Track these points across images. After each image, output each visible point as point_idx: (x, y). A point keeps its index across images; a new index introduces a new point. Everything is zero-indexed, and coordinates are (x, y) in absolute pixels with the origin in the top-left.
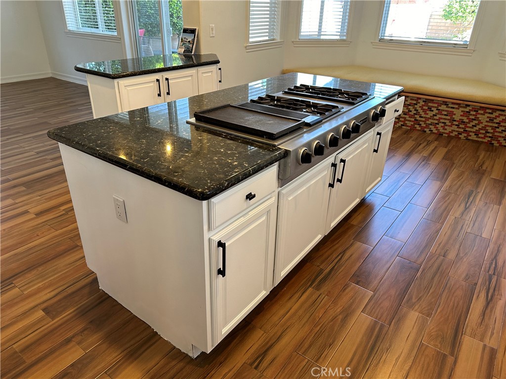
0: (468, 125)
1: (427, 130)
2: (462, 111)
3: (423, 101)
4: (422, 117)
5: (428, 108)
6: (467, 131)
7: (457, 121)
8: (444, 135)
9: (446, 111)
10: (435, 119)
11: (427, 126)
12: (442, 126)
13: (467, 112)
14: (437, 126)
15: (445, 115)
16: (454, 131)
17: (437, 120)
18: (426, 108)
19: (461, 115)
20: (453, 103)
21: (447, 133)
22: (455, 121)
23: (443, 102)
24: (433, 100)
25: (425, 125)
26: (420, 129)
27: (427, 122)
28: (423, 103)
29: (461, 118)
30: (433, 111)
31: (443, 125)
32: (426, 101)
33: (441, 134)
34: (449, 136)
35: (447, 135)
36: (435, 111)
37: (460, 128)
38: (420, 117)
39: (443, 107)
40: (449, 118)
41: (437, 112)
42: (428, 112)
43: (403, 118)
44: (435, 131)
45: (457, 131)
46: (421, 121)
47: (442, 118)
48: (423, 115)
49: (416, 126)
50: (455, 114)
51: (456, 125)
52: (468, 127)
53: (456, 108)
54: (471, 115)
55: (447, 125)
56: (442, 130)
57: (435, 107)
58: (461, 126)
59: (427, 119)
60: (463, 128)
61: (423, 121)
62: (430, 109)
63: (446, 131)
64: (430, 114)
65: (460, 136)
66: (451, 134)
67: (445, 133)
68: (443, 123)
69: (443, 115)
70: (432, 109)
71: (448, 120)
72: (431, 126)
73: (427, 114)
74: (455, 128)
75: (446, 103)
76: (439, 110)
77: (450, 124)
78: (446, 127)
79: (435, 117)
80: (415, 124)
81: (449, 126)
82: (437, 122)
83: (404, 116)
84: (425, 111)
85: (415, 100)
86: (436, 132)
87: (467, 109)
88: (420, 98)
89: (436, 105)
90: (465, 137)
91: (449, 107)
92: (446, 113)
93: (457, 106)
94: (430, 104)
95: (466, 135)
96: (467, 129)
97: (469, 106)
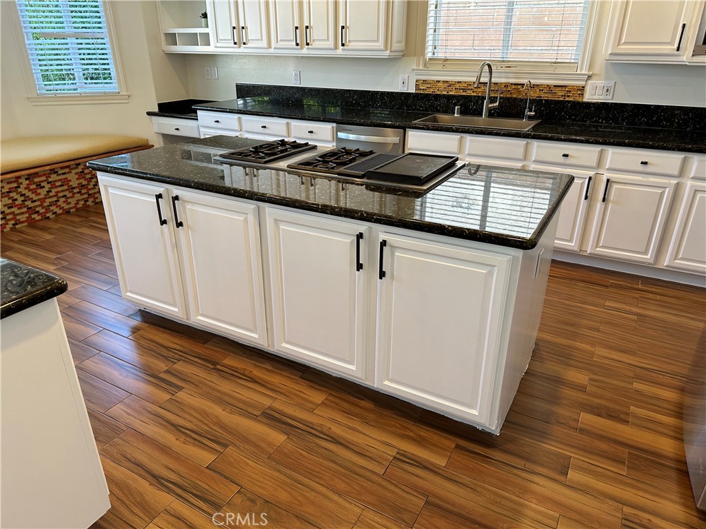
0: (89, 187)
1: (49, 215)
2: (76, 174)
3: (26, 179)
4: (35, 201)
5: (37, 186)
6: (91, 194)
7: (77, 187)
8: (71, 211)
9: (59, 180)
10: (52, 197)
11: (48, 210)
12: (64, 202)
13: (81, 172)
14: (59, 203)
15: (61, 186)
16: (79, 200)
17: (55, 196)
18: (34, 186)
19: (77, 179)
20: (62, 168)
21: (74, 207)
22: (74, 188)
23: (51, 170)
24: (37, 173)
25: (44, 210)
26: (40, 217)
27: (45, 204)
28: (27, 182)
29: (78, 182)
30: (44, 187)
31: (64, 199)
32: (29, 178)
33: (68, 212)
34: (78, 210)
35: (74, 210)
36: (47, 187)
37: (83, 194)
38: (33, 202)
39: (54, 177)
40: (66, 187)
41: (49, 186)
42: (39, 191)
43: (10, 213)
44: (59, 211)
45: (82, 199)
46: (37, 206)
47: (59, 192)
48: (35, 198)
49: (33, 216)
50: (70, 181)
51: (78, 193)
52: (90, 189)
53: (68, 173)
54: (86, 174)
55: (69, 198)
56: (66, 207)
57: (45, 181)
58: (83, 191)
59: (43, 200)
60: (86, 193)
61: (39, 206)
62: (39, 186)
63: (71, 206)
64: (43, 192)
65: (88, 203)
66: (78, 206)
67: (71, 208)
68: (63, 196)
69: (57, 187)
70: (42, 185)
71: (67, 190)
72: (51, 208)
73: (39, 194)
74: (78, 196)
75: (54, 171)
76: (51, 182)
77: (71, 195)
78: (69, 200)
79: (51, 194)
80: (30, 215)
81: (71, 197)
82: (55, 199)
83: (9, 211)
84: (34, 191)
85: (15, 182)
86: (61, 211)
87: (79, 170)
88: (19, 177)
89: (44, 178)
90: (92, 202)
91: (60, 175)
92: (59, 183)
93: (67, 170)
94: (36, 180)
95: (92, 199)
96: (90, 192)
97: (79, 164)
